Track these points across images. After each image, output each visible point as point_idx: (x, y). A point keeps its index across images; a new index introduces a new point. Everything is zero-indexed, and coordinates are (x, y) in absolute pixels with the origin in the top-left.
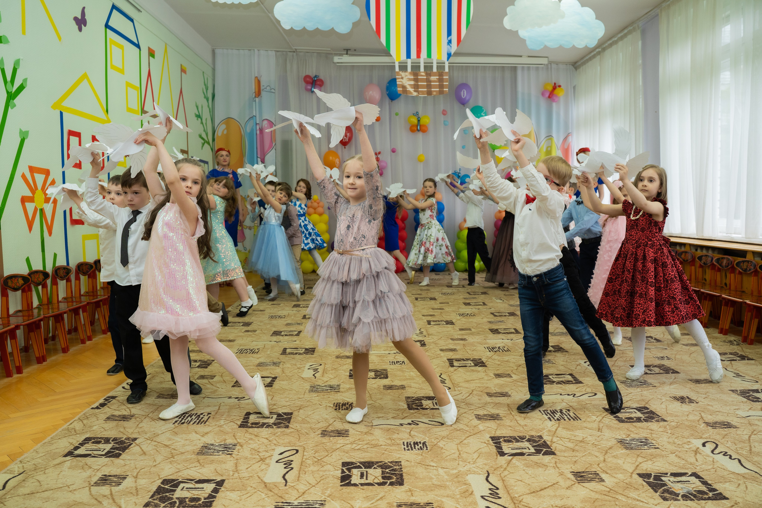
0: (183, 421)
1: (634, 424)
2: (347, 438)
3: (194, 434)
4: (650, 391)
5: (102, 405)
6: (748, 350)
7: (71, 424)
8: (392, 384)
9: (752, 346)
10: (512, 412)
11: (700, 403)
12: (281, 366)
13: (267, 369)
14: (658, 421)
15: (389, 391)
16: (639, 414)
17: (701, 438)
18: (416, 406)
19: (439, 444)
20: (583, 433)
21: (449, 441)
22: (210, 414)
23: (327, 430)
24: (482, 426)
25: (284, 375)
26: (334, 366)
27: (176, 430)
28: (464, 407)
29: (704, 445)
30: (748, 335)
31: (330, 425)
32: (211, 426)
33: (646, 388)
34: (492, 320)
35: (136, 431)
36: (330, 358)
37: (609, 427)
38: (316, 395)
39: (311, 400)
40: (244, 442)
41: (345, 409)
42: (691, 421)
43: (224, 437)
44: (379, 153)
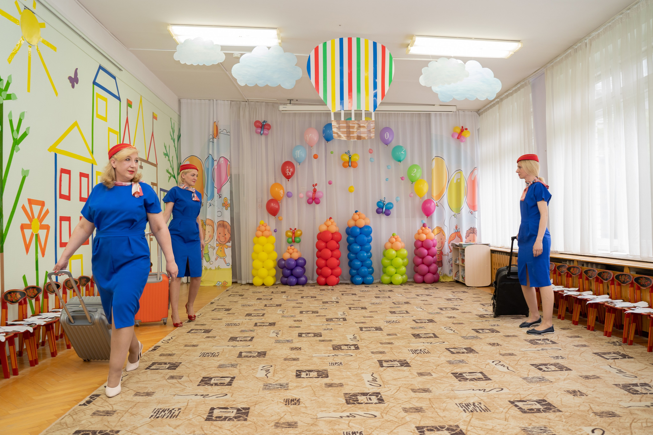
0: (158, 416)
1: (535, 414)
2: (296, 429)
3: (167, 426)
4: (548, 386)
5: (89, 402)
6: (628, 350)
7: (63, 419)
8: (332, 382)
9: (631, 346)
10: (433, 406)
11: (589, 396)
12: (238, 367)
13: (227, 370)
14: (554, 411)
15: (330, 388)
16: (538, 406)
17: (590, 425)
18: (352, 401)
19: (373, 433)
20: (492, 423)
21: (382, 430)
22: (180, 409)
23: (279, 422)
24: (409, 417)
25: (241, 375)
26: (282, 367)
27: (152, 423)
28: (393, 401)
29: (593, 431)
30: (628, 336)
31: (281, 418)
32: (182, 420)
33: (544, 384)
34: (414, 326)
35: (119, 424)
36: (279, 360)
37: (514, 417)
38: (269, 392)
39: (265, 397)
40: (210, 433)
41: (293, 404)
42: (582, 411)
43: (193, 429)
44: (316, 185)
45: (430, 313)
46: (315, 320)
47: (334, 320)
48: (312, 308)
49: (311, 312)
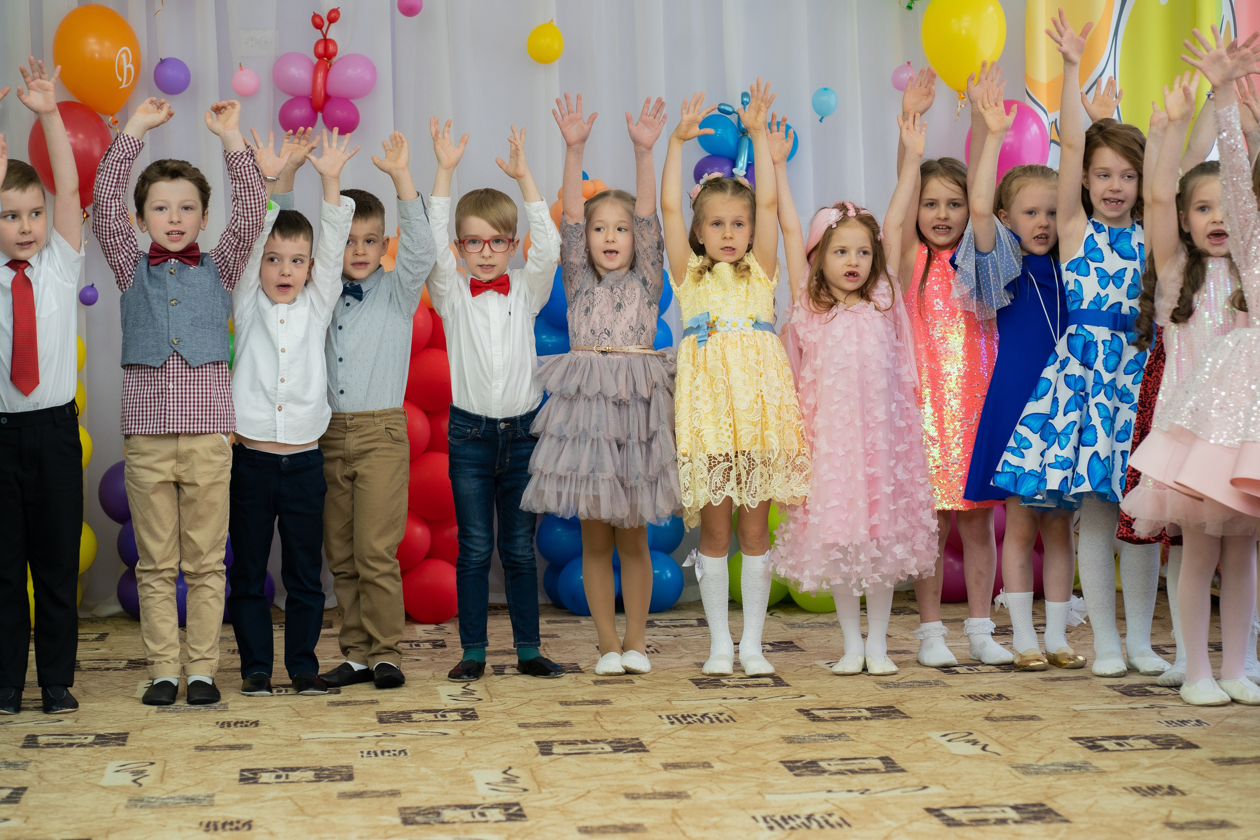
44: (334, 16)
45: (1026, 769)
46: (335, 819)
47: (447, 815)
48: (316, 749)
49: (310, 775)
